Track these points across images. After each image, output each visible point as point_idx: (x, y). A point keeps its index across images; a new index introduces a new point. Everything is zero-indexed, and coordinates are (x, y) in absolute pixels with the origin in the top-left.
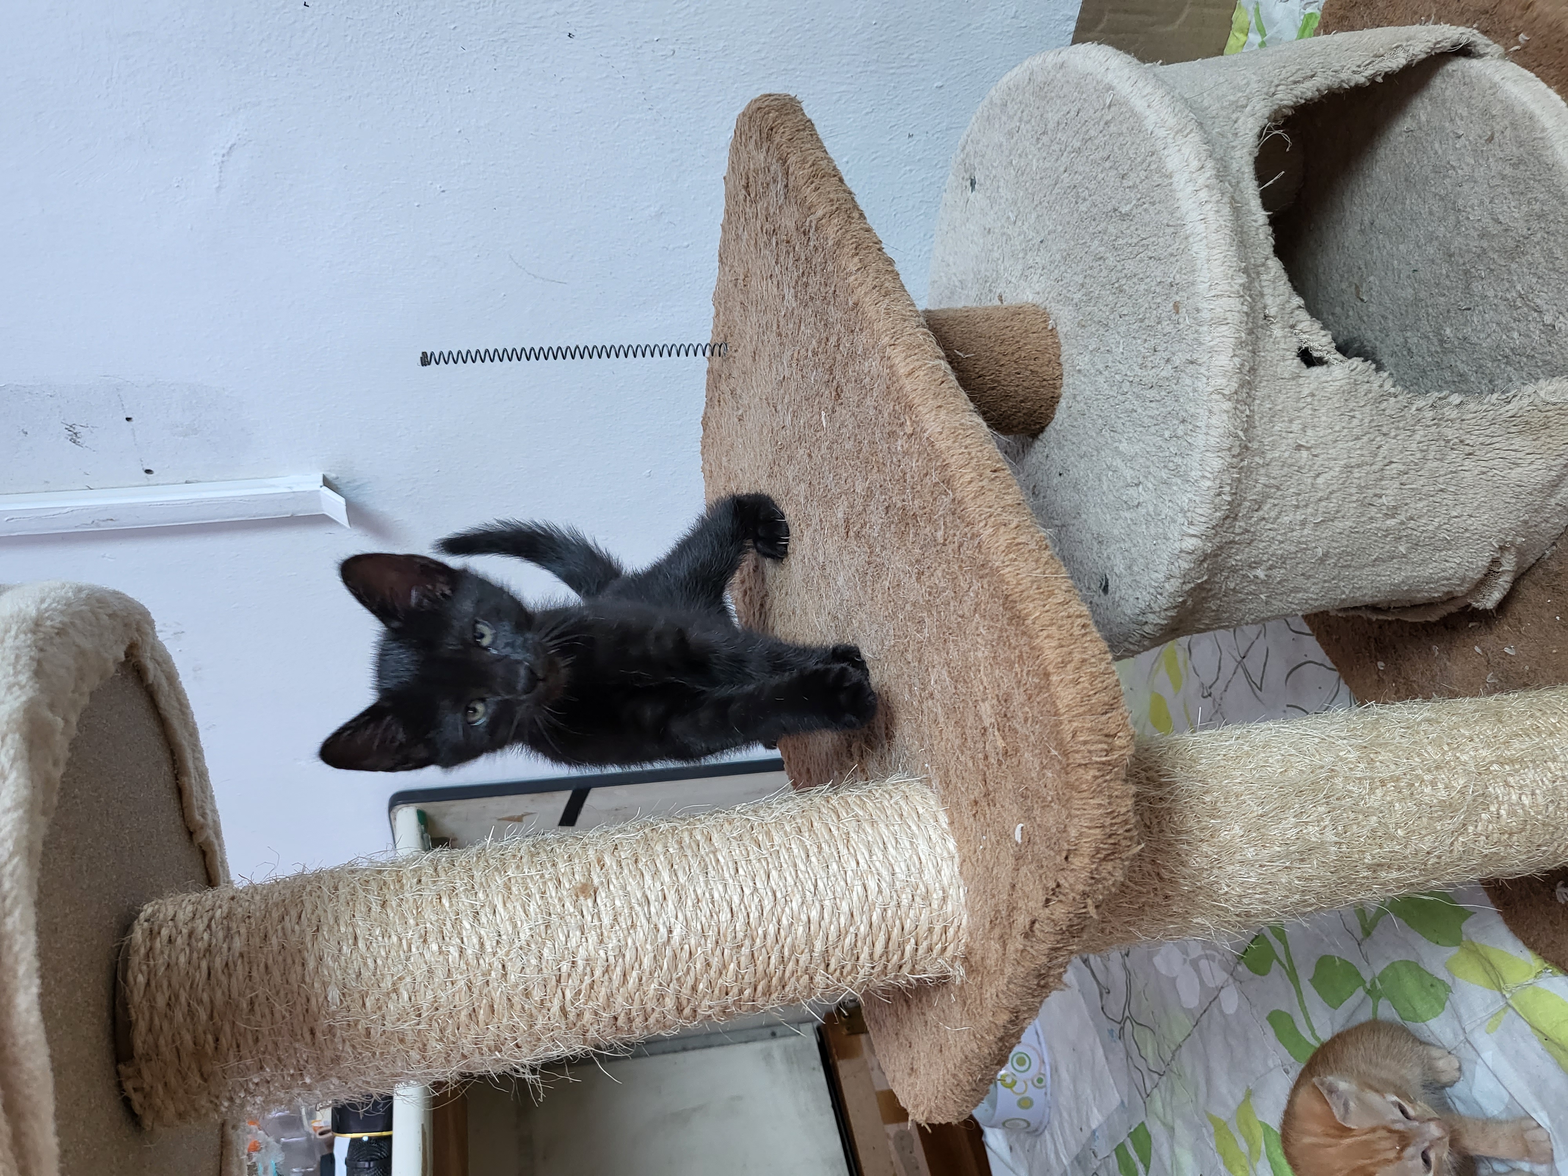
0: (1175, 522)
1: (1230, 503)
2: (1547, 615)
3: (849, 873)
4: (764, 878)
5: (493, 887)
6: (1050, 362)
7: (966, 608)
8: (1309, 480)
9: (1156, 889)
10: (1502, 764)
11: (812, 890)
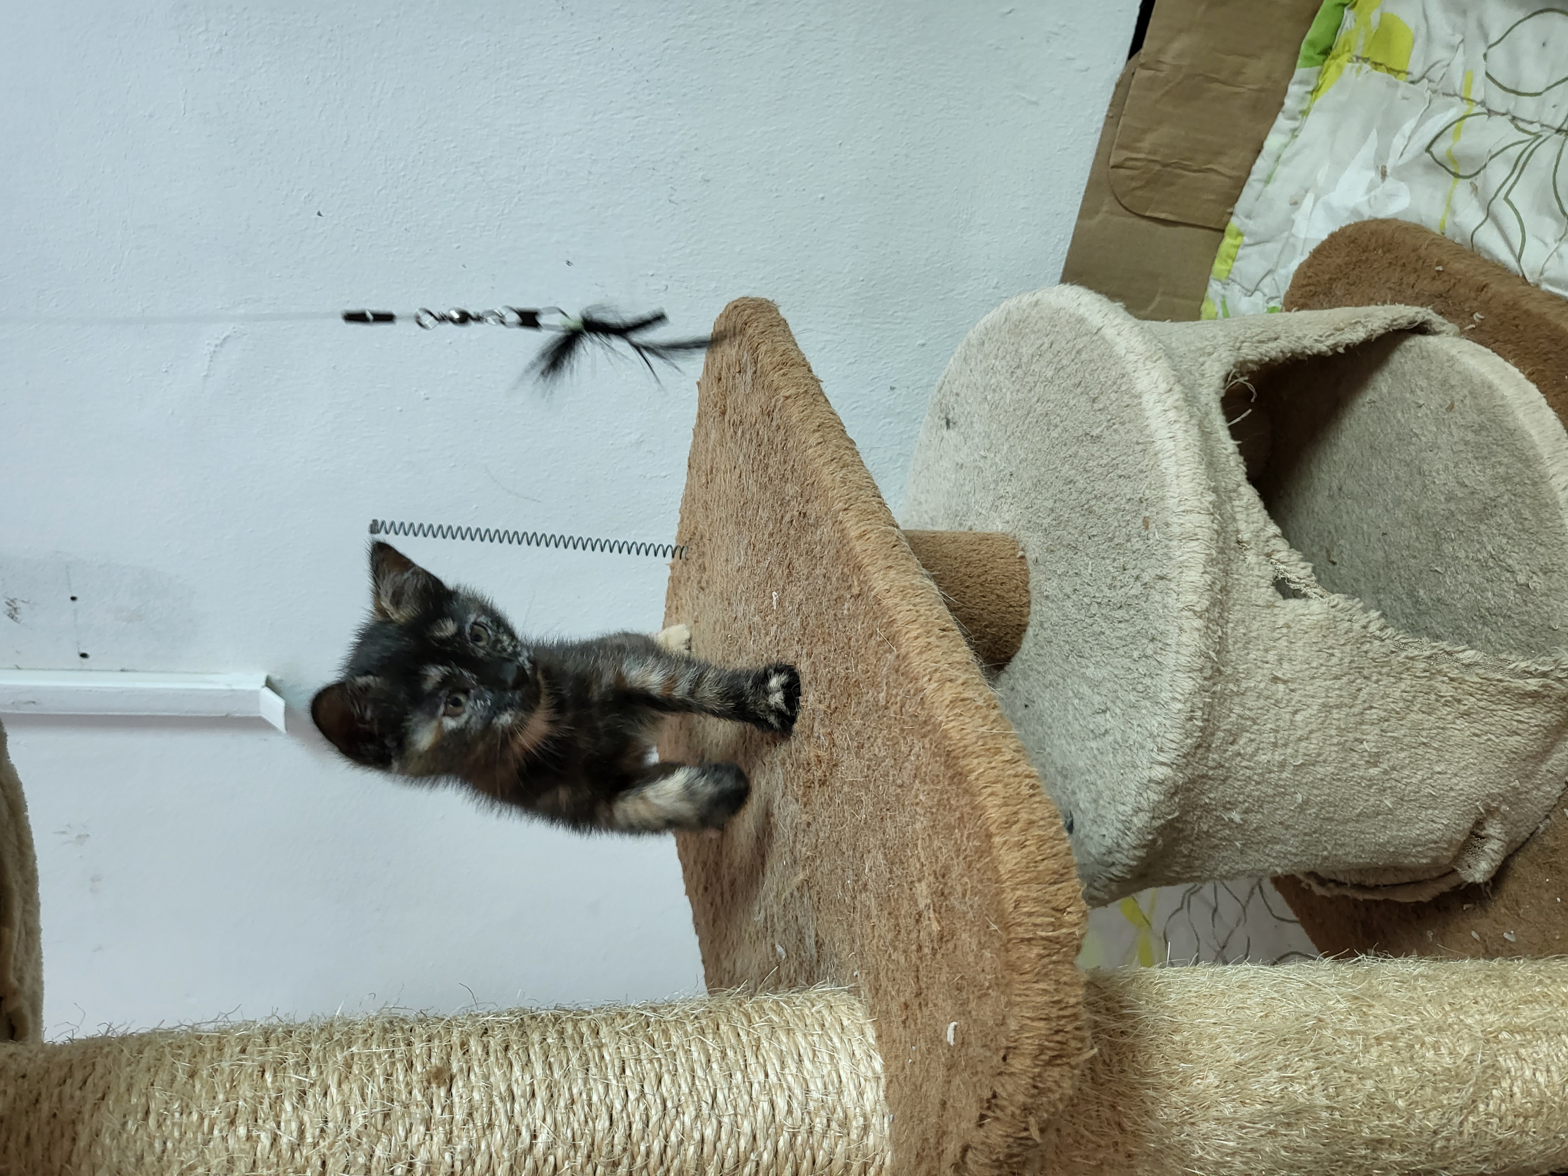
0: (1143, 748)
1: (1202, 729)
2: (1546, 896)
3: (756, 1086)
4: (654, 1082)
5: (330, 1063)
6: (1017, 588)
7: (906, 776)
8: (1288, 716)
9: (1116, 1143)
10: (1511, 1032)
11: (710, 1101)
